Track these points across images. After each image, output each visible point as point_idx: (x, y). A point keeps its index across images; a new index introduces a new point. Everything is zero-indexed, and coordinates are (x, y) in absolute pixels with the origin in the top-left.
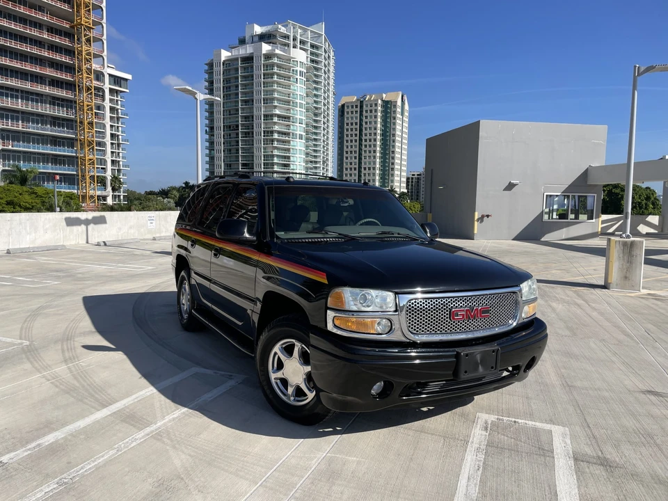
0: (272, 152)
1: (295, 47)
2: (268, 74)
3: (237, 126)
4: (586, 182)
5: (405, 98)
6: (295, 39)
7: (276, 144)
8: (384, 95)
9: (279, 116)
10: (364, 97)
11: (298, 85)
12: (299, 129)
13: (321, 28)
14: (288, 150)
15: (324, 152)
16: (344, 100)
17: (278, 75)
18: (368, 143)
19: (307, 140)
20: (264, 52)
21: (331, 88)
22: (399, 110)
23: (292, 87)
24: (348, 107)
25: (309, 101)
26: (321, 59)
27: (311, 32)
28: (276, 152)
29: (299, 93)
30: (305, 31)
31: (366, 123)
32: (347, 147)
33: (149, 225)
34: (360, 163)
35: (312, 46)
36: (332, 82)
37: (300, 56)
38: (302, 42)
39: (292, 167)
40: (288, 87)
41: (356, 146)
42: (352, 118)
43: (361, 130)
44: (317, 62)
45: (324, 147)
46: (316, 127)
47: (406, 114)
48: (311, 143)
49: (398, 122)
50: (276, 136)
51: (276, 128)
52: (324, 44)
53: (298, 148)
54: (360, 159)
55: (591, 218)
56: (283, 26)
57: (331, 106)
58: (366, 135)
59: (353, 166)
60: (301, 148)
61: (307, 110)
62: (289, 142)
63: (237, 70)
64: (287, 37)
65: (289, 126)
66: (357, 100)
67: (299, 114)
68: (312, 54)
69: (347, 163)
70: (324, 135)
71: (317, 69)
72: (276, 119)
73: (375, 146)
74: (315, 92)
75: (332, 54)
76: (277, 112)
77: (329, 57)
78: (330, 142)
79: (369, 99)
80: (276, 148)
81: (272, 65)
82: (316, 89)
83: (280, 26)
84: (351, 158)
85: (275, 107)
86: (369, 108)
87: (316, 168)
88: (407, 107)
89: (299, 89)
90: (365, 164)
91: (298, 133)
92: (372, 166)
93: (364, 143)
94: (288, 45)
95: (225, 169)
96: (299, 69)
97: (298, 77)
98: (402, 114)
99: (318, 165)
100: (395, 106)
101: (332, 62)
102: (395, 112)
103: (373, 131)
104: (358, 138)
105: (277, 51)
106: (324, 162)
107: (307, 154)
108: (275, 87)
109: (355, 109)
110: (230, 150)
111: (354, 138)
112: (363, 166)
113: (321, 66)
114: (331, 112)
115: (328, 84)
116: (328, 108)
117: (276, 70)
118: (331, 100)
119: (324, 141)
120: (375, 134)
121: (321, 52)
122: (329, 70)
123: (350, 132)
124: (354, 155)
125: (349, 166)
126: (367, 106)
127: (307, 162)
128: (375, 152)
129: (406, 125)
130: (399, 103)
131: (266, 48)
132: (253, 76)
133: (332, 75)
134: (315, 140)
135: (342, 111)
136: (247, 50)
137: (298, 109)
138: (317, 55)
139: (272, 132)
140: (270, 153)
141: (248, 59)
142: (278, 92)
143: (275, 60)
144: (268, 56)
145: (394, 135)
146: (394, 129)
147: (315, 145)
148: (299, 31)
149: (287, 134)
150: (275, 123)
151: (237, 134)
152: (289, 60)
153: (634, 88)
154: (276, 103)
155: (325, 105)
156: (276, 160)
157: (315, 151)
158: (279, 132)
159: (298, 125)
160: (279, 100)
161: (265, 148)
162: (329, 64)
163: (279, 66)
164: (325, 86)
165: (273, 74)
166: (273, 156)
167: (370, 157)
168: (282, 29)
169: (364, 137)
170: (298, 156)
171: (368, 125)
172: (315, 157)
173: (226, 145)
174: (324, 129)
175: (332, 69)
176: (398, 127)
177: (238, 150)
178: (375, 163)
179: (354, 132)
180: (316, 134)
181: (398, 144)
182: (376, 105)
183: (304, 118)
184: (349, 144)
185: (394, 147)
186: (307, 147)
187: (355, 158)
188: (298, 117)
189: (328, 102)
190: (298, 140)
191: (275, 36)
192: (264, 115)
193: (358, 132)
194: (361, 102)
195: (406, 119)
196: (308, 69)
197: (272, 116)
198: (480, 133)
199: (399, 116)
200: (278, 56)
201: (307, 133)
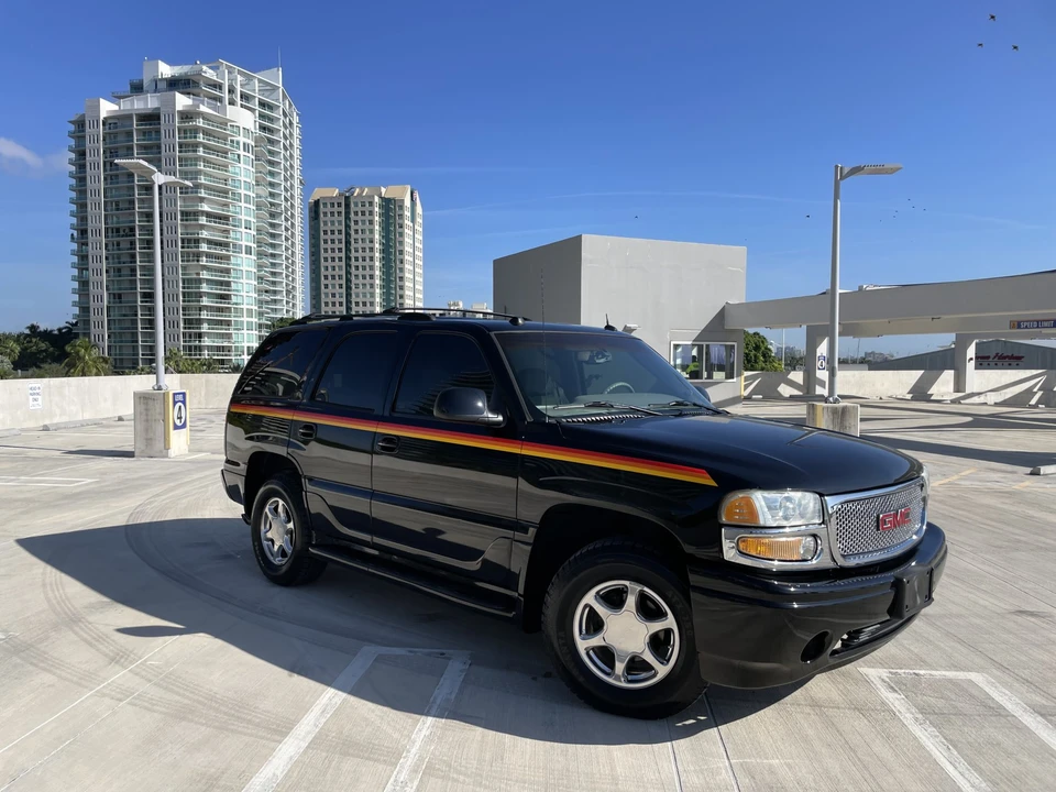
0: (198, 274)
1: (232, 103)
2: (187, 145)
3: (132, 229)
4: (723, 325)
5: (417, 195)
6: (231, 91)
7: (204, 261)
8: (383, 190)
9: (208, 215)
10: (351, 190)
11: (242, 165)
12: (244, 237)
13: (276, 77)
14: (227, 271)
15: (287, 276)
16: (318, 193)
17: (205, 147)
18: (360, 263)
19: (260, 255)
20: (179, 107)
21: (297, 174)
22: (407, 213)
23: (230, 169)
24: (325, 204)
25: (260, 192)
26: (278, 126)
27: (260, 81)
28: (205, 275)
29: (243, 179)
30: (249, 78)
31: (356, 232)
32: (327, 268)
33: (31, 402)
34: (348, 295)
35: (262, 104)
36: (297, 163)
37: (244, 119)
38: (244, 97)
39: (234, 299)
40: (225, 167)
41: (340, 268)
42: (333, 223)
43: (348, 243)
44: (271, 131)
45: (287, 267)
46: (273, 236)
47: (419, 220)
48: (266, 261)
49: (407, 231)
50: (204, 247)
51: (205, 234)
52: (283, 103)
53: (244, 268)
54: (348, 288)
55: (730, 376)
56: (211, 68)
57: (297, 202)
58: (356, 251)
59: (337, 299)
60: (250, 269)
61: (259, 207)
62: (228, 258)
63: (130, 134)
64: (219, 86)
65: (227, 231)
66: (340, 195)
67: (245, 212)
68: (262, 116)
69: (326, 295)
70: (287, 249)
71: (271, 142)
72: (203, 220)
73: (372, 268)
74: (269, 179)
75: (296, 120)
76: (206, 207)
77: (291, 123)
78: (298, 259)
79: (360, 195)
80: (204, 268)
81: (196, 131)
82: (272, 174)
83: (205, 68)
84: (334, 286)
85: (202, 200)
86: (359, 209)
87: (275, 301)
88: (419, 209)
89: (243, 172)
90: (357, 296)
91: (244, 243)
92: (368, 299)
93: (353, 262)
94: (220, 100)
95: (109, 302)
96: (242, 139)
97: (241, 152)
98: (413, 220)
99: (278, 297)
100: (401, 207)
101: (296, 132)
102: (401, 216)
103: (368, 245)
104: (343, 255)
105: (203, 108)
106: (288, 292)
107: (260, 279)
108: (201, 166)
109: (336, 209)
110: (119, 270)
111: (337, 254)
112: (354, 299)
113: (279, 137)
114: (297, 212)
115: (292, 166)
116: (292, 206)
117: (201, 138)
118: (297, 192)
119: (287, 258)
120: (372, 249)
121: (278, 114)
122: (291, 145)
123: (329, 245)
124: (337, 281)
125: (330, 299)
126: (356, 205)
127: (260, 291)
128: (372, 277)
129: (419, 237)
130: (407, 203)
131: (182, 101)
132: (159, 147)
133: (296, 153)
134: (273, 256)
135: (315, 210)
136: (149, 102)
137: (243, 204)
138: (271, 119)
139: (197, 241)
140: (195, 276)
141: (151, 118)
142: (206, 174)
143: (200, 123)
144: (187, 116)
145: (401, 252)
146: (401, 243)
147: (273, 265)
148: (239, 78)
149: (226, 245)
150: (202, 227)
151: (133, 243)
152: (224, 123)
153: (836, 197)
154: (203, 194)
155: (286, 200)
156: (205, 288)
157: (274, 274)
158: (209, 242)
159: (243, 230)
160: (207, 188)
161: (184, 268)
162: (291, 134)
163: (207, 133)
164: (286, 170)
165: (196, 146)
166: (200, 281)
167: (364, 285)
168: (210, 73)
169: (353, 254)
170: (244, 281)
171: (360, 236)
172: (274, 283)
173: (111, 261)
174: (287, 239)
175: (296, 143)
176: (408, 240)
177: (133, 270)
178: (373, 295)
179: (336, 246)
180: (273, 246)
181: (408, 267)
182: (371, 204)
183: (253, 220)
184: (330, 263)
185: (402, 270)
186: (260, 267)
187: (341, 287)
188: (243, 217)
189: (292, 196)
190: (244, 255)
191: (196, 84)
192: (182, 213)
193: (343, 246)
194: (347, 198)
195: (419, 228)
196: (257, 140)
197: (196, 214)
198: (583, 254)
199: (408, 222)
200: (205, 117)
201: (259, 243)
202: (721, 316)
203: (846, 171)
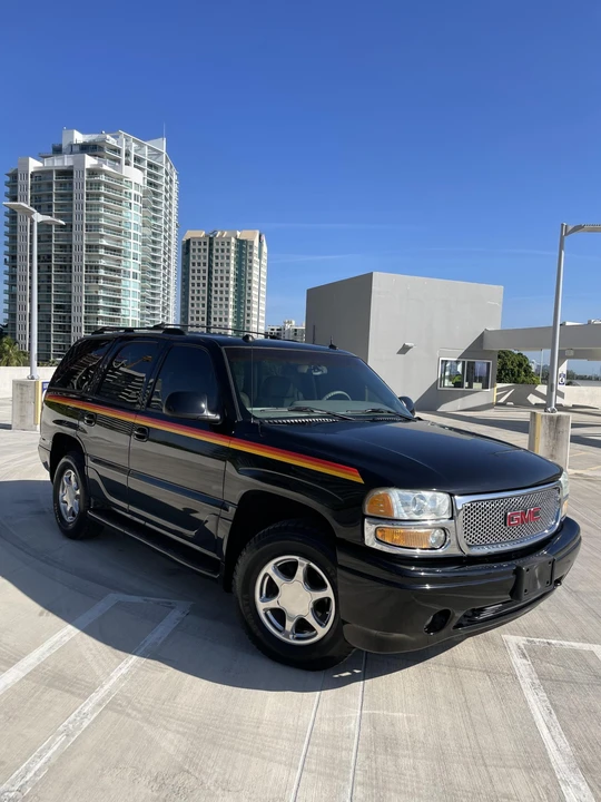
0: (97, 292)
1: (127, 164)
2: (92, 195)
3: (50, 257)
4: (482, 347)
5: (263, 238)
6: (127, 155)
7: (101, 283)
8: (238, 233)
9: (106, 248)
10: (214, 232)
11: (133, 211)
12: (132, 266)
13: (161, 145)
14: (119, 291)
15: (164, 296)
16: (190, 234)
17: (106, 196)
18: (219, 288)
19: (143, 279)
20: (87, 166)
21: (174, 219)
22: (256, 252)
23: (124, 213)
24: (194, 243)
25: (146, 232)
26: (161, 182)
27: (149, 147)
28: (101, 293)
29: (133, 221)
30: (141, 145)
31: (217, 264)
32: (193, 292)
34: (209, 312)
35: (150, 165)
36: (174, 211)
37: (135, 176)
38: (137, 159)
39: (123, 312)
40: (119, 212)
41: (204, 291)
42: (199, 257)
43: (210, 273)
44: (156, 186)
45: (164, 290)
46: (154, 265)
47: (265, 257)
48: (148, 284)
49: (255, 266)
50: (102, 272)
51: (103, 262)
52: (165, 164)
53: (131, 289)
54: (209, 307)
55: (485, 386)
56: (113, 137)
57: (173, 241)
58: (216, 279)
59: (200, 315)
60: (135, 290)
61: (144, 243)
62: (119, 281)
63: (50, 185)
64: (117, 151)
65: (120, 261)
66: (206, 236)
67: (133, 247)
68: (150, 174)
69: (193, 311)
70: (164, 276)
71: (155, 194)
72: (102, 252)
73: (227, 292)
74: (153, 222)
75: (175, 178)
76: (104, 242)
77: (171, 181)
78: (172, 284)
79: (220, 237)
80: (101, 287)
81: (99, 184)
82: (155, 218)
83: (108, 136)
84: (198, 305)
85: (102, 236)
86: (220, 247)
87: (154, 315)
88: (265, 249)
89: (133, 216)
90: (216, 313)
91: (132, 270)
92: (223, 316)
93: (213, 288)
94: (119, 161)
96: (133, 191)
97: (132, 201)
98: (260, 257)
99: (156, 312)
100: (251, 247)
101: (175, 187)
102: (251, 254)
103: (225, 275)
104: (206, 282)
105: (105, 167)
106: (164, 309)
107: (143, 297)
108: (102, 211)
109: (202, 247)
111: (202, 281)
112: (213, 316)
113: (161, 190)
114: (173, 248)
115: (170, 213)
116: (170, 243)
117: (103, 190)
118: (174, 232)
119: (164, 283)
120: (228, 278)
121: (162, 173)
122: (171, 197)
123: (196, 274)
124: (201, 301)
125: (195, 315)
126: (218, 244)
127: (142, 307)
128: (227, 299)
129: (264, 270)
130: (256, 244)
131: (90, 162)
132: (71, 195)
133: (174, 203)
134: (153, 280)
135: (186, 247)
136: (65, 161)
137: (132, 241)
138: (156, 177)
139: (97, 267)
140: (94, 294)
141: (67, 174)
142: (106, 217)
143: (103, 178)
144: (93, 172)
145: (250, 281)
146: (250, 274)
147: (153, 287)
148: (134, 145)
149: (118, 271)
150: (101, 257)
151: (50, 267)
152: (120, 179)
153: (561, 248)
154: (102, 232)
155: (165, 238)
156: (101, 303)
157: (153, 294)
158: (106, 268)
159: (132, 260)
160: (106, 228)
161: (87, 287)
162: (171, 189)
163: (107, 186)
164: (166, 216)
165: (99, 195)
166: (98, 298)
167: (221, 305)
168: (112, 141)
169: (214, 282)
170: (131, 299)
171: (219, 268)
172: (153, 301)
174: (164, 268)
175: (174, 195)
176: (255, 272)
177: (50, 287)
178: (227, 313)
179: (202, 274)
180: (154, 273)
181: (254, 292)
182: (229, 243)
183: (139, 253)
184: (196, 288)
185: (250, 295)
186: (143, 288)
187: (203, 305)
188: (132, 251)
189: (170, 236)
190: (131, 279)
191: (101, 149)
192: (87, 246)
193: (206, 275)
194: (211, 239)
195: (264, 263)
196: (145, 192)
197: (98, 247)
198: (373, 287)
199: (256, 258)
200: (107, 174)
201: (143, 270)
202: (481, 339)
203: (570, 228)
